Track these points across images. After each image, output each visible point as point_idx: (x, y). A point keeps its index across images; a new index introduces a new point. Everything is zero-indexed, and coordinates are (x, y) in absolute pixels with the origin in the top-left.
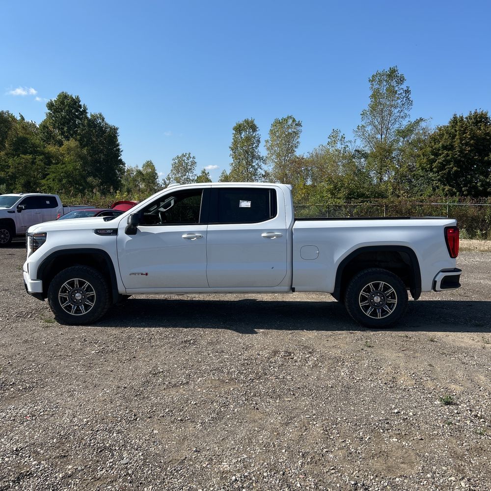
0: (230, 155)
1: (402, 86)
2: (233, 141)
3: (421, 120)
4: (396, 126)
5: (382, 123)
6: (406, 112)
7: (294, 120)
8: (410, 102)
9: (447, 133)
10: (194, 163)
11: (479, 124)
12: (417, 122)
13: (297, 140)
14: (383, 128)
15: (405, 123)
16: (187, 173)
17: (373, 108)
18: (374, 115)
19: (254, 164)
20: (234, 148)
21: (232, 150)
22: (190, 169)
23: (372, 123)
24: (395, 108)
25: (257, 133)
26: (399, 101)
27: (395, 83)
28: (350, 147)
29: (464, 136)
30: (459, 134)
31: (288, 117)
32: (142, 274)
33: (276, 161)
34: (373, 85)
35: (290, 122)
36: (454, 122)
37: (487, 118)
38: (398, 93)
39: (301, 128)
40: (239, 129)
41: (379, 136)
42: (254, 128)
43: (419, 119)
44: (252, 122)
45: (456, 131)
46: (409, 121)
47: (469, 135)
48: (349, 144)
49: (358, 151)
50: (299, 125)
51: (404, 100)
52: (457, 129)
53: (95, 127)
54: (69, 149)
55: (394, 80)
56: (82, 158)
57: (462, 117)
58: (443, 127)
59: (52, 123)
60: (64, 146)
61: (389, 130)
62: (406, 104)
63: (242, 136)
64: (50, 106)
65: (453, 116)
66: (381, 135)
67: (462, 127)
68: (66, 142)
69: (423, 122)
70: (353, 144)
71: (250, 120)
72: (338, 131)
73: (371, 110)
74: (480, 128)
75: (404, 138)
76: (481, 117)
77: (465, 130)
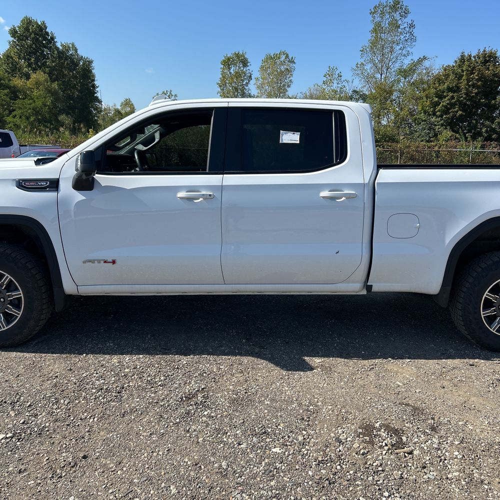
0: (218, 92)
1: (406, 20)
2: (221, 76)
3: (425, 58)
4: (397, 66)
5: (381, 61)
6: (409, 49)
7: (287, 56)
8: (412, 38)
9: (453, 73)
11: (488, 64)
12: (421, 61)
13: (290, 79)
14: (383, 66)
15: (407, 62)
17: (374, 44)
18: (374, 52)
20: (222, 85)
21: (220, 86)
23: (372, 61)
24: (398, 44)
25: (248, 68)
26: (402, 37)
27: (398, 16)
28: (347, 88)
29: (472, 76)
30: (467, 74)
31: (281, 53)
32: (105, 262)
34: (374, 17)
35: (283, 58)
36: (461, 61)
37: (496, 57)
38: (401, 27)
39: (294, 65)
40: (227, 63)
41: (379, 76)
42: (245, 63)
43: (422, 57)
44: (243, 55)
45: (463, 71)
46: (411, 60)
47: (476, 76)
48: (346, 84)
49: (356, 92)
50: (292, 61)
51: (408, 35)
52: (464, 69)
53: (66, 59)
54: (38, 84)
55: (398, 13)
56: (53, 93)
57: (470, 56)
58: (449, 66)
59: (17, 52)
60: (31, 80)
61: (389, 69)
62: (409, 40)
63: (232, 71)
64: (13, 33)
65: (460, 54)
66: (381, 75)
67: (469, 66)
68: (33, 76)
69: (426, 61)
70: (350, 84)
71: (241, 53)
72: (335, 68)
73: (371, 46)
74: (488, 68)
75: (405, 79)
76: (490, 56)
77: (472, 70)
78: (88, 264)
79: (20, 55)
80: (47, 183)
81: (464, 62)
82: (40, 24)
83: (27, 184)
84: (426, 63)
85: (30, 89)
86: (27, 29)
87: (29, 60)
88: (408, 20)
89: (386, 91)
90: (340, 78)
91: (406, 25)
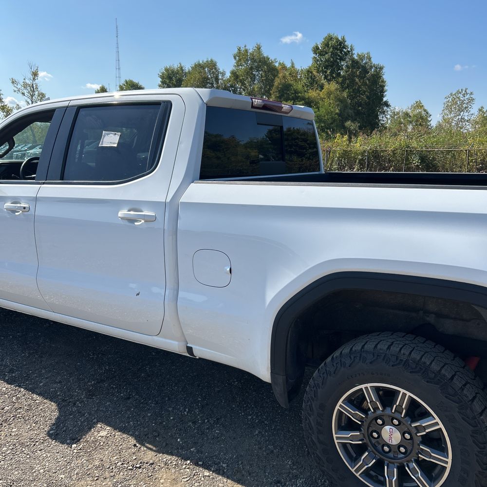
53: (359, 68)
54: (329, 94)
56: (342, 101)
59: (316, 67)
60: (324, 90)
64: (316, 50)
68: (326, 86)
79: (318, 69)
82: (340, 39)
85: (322, 99)
86: (327, 45)
87: (326, 72)
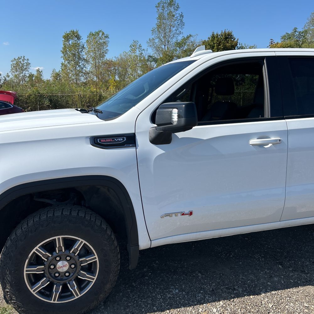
0: (62, 57)
1: (178, 12)
2: (63, 46)
3: (190, 36)
4: (174, 40)
5: (164, 37)
6: (180, 30)
7: (103, 34)
8: (182, 24)
9: (209, 44)
10: (28, 64)
11: (227, 40)
12: (188, 37)
13: (107, 48)
14: (166, 40)
15: (180, 38)
16: (24, 71)
17: (159, 26)
18: (159, 31)
19: (80, 64)
20: (64, 52)
21: (63, 53)
22: (26, 69)
23: (159, 38)
24: (173, 27)
25: (81, 41)
26: (176, 22)
27: (173, 9)
28: (144, 54)
29: (219, 47)
30: (217, 45)
31: (99, 32)
32: (183, 214)
33: (93, 63)
34: (158, 10)
35: (101, 34)
36: (212, 38)
37: (232, 36)
38: (175, 16)
39: (109, 39)
40: (67, 37)
41: (163, 47)
42: (78, 37)
43: (189, 35)
44: (77, 32)
45: (214, 44)
46: (183, 37)
47: (222, 47)
48: (143, 52)
49: (151, 57)
50: (107, 37)
51: (179, 22)
52: (215, 42)
55: (172, 7)
57: (217, 34)
58: (205, 41)
61: (169, 43)
62: (180, 25)
63: (70, 42)
65: (212, 33)
66: (165, 46)
67: (217, 41)
69: (191, 37)
70: (146, 51)
71: (75, 31)
72: (137, 41)
73: (157, 28)
74: (228, 42)
75: (180, 48)
76: (229, 35)
77: (219, 43)
78: (165, 218)
80: (124, 139)
81: (214, 38)
83: (102, 141)
84: (192, 39)
88: (179, 12)
89: (169, 56)
90: (140, 48)
91: (178, 15)
